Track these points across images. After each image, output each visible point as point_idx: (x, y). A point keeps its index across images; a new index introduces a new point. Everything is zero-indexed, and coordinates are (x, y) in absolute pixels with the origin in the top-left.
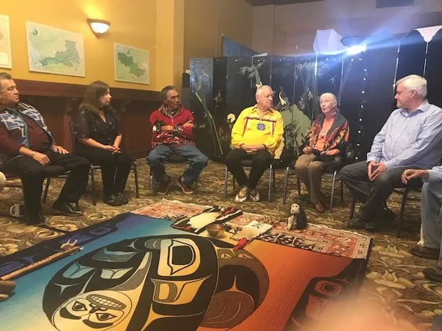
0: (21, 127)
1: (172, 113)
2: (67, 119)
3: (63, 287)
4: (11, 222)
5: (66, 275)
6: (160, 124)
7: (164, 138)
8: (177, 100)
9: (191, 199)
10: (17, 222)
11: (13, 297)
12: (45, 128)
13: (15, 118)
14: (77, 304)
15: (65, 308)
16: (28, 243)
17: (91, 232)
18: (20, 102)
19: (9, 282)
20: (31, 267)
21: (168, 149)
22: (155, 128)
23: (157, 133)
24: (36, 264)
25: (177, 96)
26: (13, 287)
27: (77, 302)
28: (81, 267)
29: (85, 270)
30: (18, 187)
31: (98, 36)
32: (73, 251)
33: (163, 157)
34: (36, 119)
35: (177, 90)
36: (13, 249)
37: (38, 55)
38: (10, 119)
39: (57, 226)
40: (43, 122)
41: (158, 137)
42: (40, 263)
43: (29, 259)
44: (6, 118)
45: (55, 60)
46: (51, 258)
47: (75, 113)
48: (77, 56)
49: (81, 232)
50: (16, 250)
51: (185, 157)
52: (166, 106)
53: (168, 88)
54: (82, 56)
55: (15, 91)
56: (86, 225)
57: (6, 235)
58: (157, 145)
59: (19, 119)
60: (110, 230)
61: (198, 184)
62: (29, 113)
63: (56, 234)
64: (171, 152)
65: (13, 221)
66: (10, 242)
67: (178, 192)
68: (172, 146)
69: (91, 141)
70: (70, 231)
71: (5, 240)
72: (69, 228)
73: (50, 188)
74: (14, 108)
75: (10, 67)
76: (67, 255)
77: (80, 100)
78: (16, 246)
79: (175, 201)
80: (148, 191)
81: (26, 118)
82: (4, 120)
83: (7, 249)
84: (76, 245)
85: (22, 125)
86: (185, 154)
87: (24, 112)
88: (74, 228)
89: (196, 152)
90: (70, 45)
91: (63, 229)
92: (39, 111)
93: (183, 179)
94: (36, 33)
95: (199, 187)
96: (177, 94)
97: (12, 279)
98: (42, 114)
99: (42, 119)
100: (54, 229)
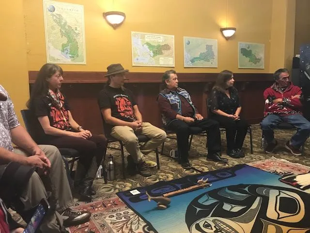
0: (178, 102)
1: (282, 89)
2: (205, 96)
3: (198, 209)
4: (170, 161)
5: (200, 201)
6: (272, 98)
7: (274, 108)
8: (288, 80)
9: (298, 159)
10: (173, 161)
11: (169, 208)
12: (191, 103)
13: (175, 96)
14: (206, 224)
15: (198, 224)
16: (179, 175)
17: (217, 174)
18: (178, 87)
19: (167, 199)
20: (179, 191)
21: (277, 117)
22: (267, 101)
23: (269, 105)
24: (182, 190)
25: (288, 77)
26: (169, 202)
27: (206, 222)
28: (210, 198)
29: (212, 201)
30: (175, 139)
31: (227, 39)
32: (205, 186)
33: (274, 124)
34: (186, 97)
35: (288, 72)
36: (171, 177)
37: (190, 57)
38: (172, 98)
39: (196, 167)
40: (190, 99)
41: (270, 107)
42: (185, 190)
43: (179, 186)
44: (170, 97)
45: (199, 59)
46: (191, 188)
47: (209, 92)
48: (213, 54)
49: (211, 173)
50: (172, 179)
51: (293, 125)
52: (277, 84)
53: (280, 71)
54: (216, 54)
55: (177, 81)
56: (214, 169)
57: (167, 168)
58: (268, 114)
59: (177, 97)
60: (230, 175)
61: (305, 148)
62: (183, 94)
63: (195, 172)
64: (280, 120)
65: (172, 160)
66: (169, 173)
67: (285, 153)
68: (281, 115)
69: (219, 111)
70: (203, 171)
71: (167, 171)
72: (203, 169)
73: (193, 141)
74: (174, 91)
75: (174, 66)
76: (201, 188)
77: (214, 84)
78: (172, 176)
79: (283, 160)
80: (260, 149)
81: (181, 97)
82: (169, 98)
83: (168, 177)
84: (207, 182)
85: (179, 101)
86: (293, 122)
87: (180, 93)
88: (206, 170)
89: (303, 120)
90: (209, 47)
91: (199, 169)
92: (188, 92)
93: (290, 144)
94: (189, 43)
95: (305, 150)
96: (288, 76)
97: (169, 197)
98: (190, 94)
99: (190, 97)
100: (194, 169)
